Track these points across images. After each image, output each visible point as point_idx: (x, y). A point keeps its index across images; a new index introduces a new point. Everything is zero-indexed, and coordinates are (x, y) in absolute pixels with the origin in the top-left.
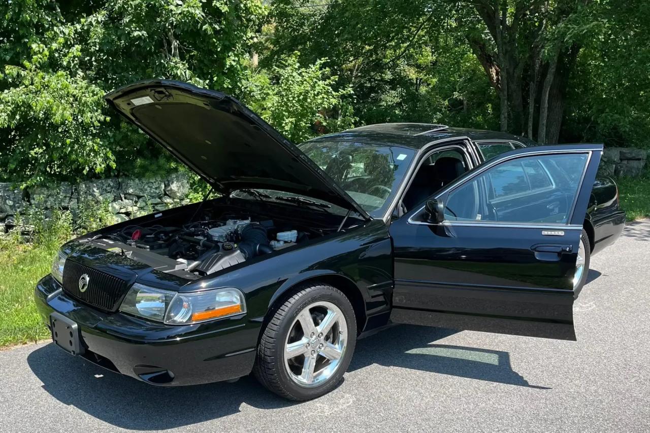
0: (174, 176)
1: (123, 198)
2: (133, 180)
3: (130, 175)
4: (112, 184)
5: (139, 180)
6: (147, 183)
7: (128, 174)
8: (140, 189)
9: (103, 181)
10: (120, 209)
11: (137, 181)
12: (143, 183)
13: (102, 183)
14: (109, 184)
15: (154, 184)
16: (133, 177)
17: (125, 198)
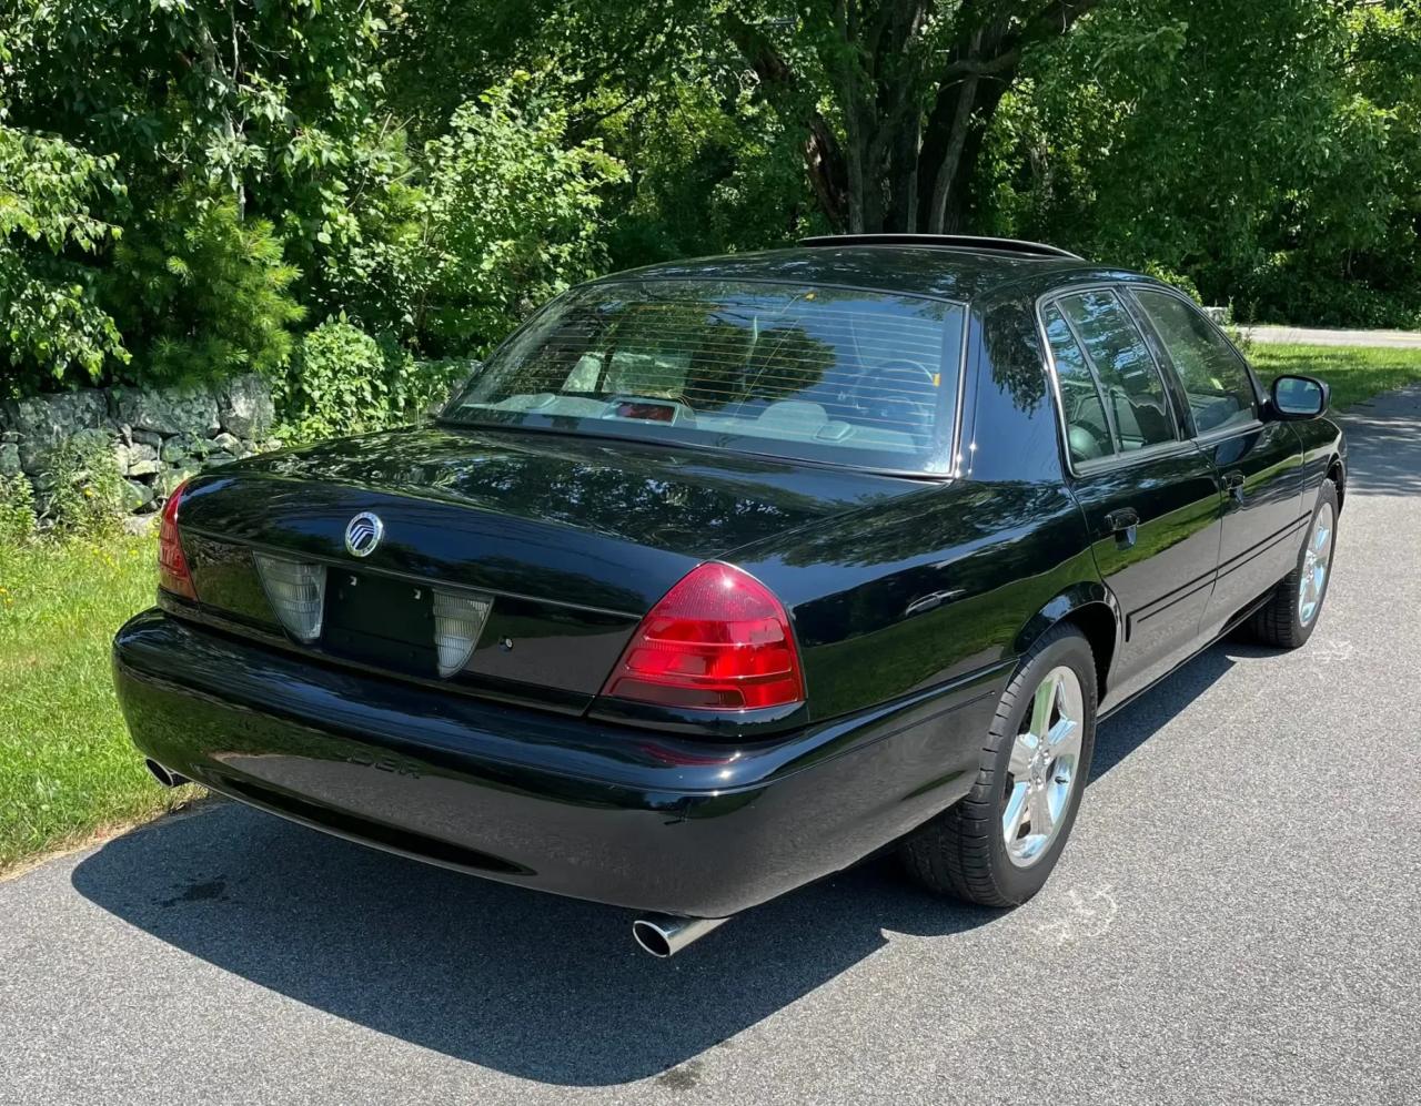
0: (238, 383)
1: (130, 441)
2: (147, 394)
3: (139, 382)
4: (93, 406)
5: (161, 394)
6: (180, 402)
7: (133, 380)
8: (165, 416)
9: (75, 398)
10: (130, 466)
11: (155, 396)
12: (169, 401)
13: (71, 402)
14: (88, 406)
15: (195, 403)
16: (146, 388)
17: (134, 441)
